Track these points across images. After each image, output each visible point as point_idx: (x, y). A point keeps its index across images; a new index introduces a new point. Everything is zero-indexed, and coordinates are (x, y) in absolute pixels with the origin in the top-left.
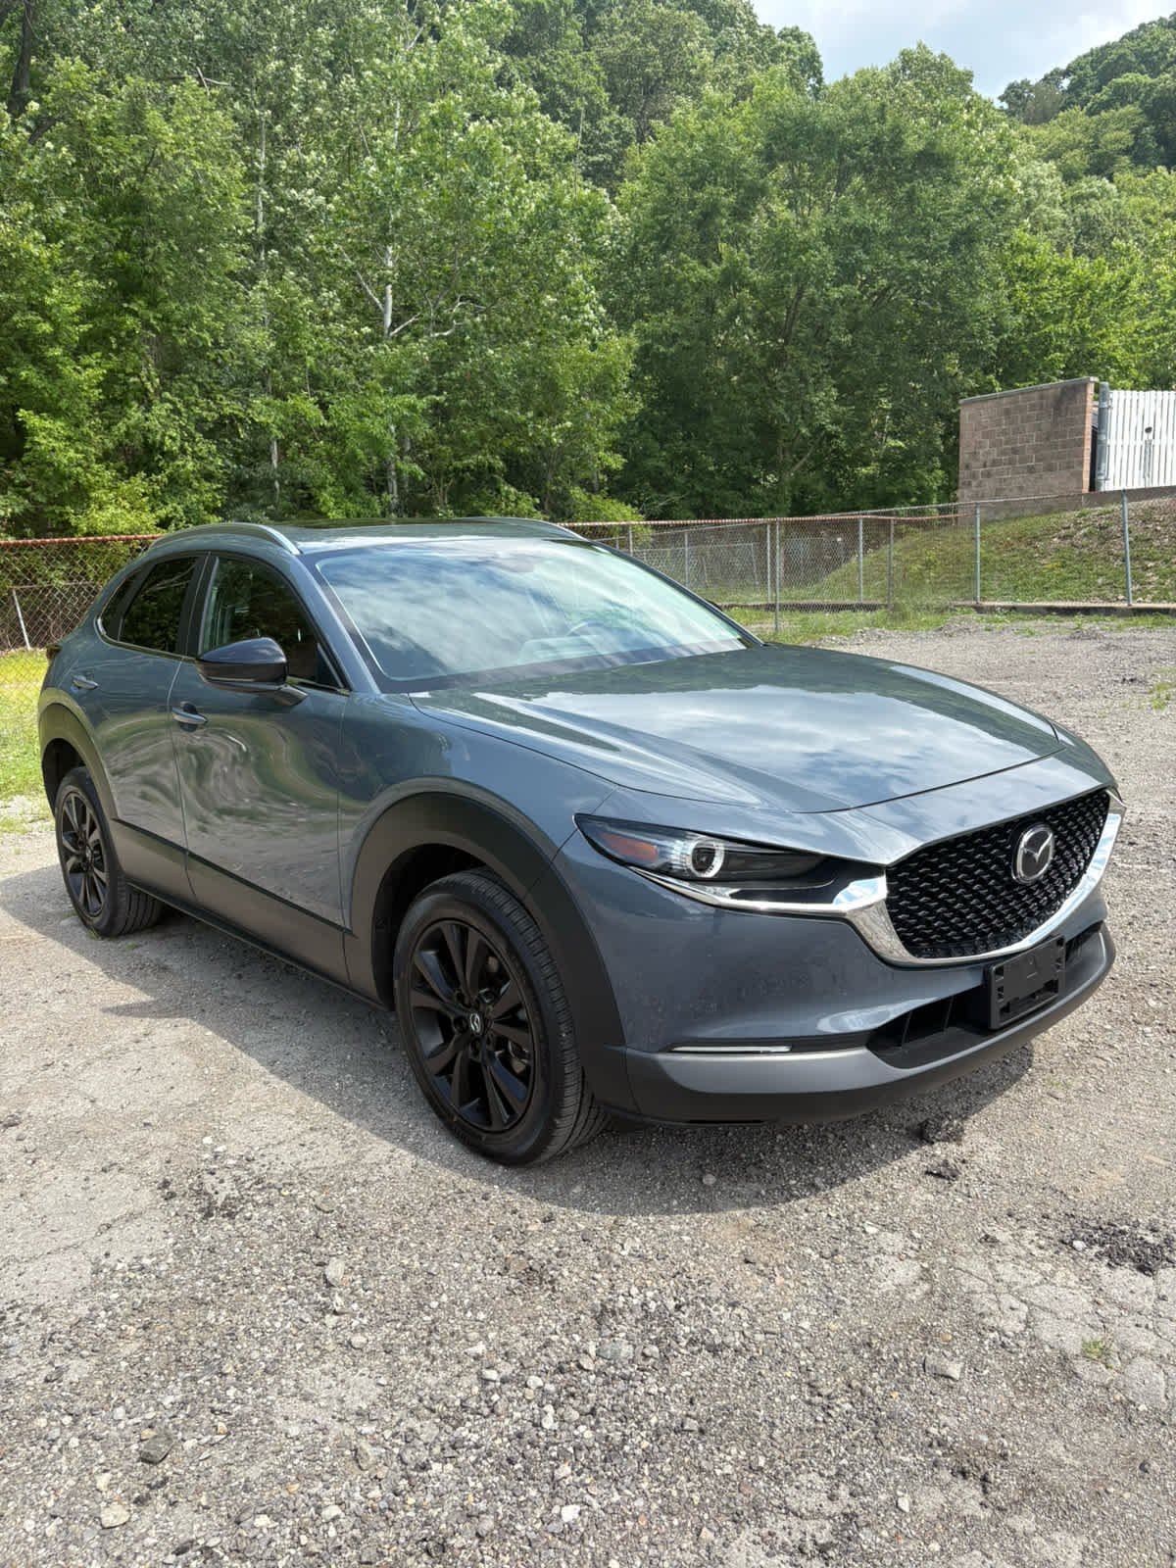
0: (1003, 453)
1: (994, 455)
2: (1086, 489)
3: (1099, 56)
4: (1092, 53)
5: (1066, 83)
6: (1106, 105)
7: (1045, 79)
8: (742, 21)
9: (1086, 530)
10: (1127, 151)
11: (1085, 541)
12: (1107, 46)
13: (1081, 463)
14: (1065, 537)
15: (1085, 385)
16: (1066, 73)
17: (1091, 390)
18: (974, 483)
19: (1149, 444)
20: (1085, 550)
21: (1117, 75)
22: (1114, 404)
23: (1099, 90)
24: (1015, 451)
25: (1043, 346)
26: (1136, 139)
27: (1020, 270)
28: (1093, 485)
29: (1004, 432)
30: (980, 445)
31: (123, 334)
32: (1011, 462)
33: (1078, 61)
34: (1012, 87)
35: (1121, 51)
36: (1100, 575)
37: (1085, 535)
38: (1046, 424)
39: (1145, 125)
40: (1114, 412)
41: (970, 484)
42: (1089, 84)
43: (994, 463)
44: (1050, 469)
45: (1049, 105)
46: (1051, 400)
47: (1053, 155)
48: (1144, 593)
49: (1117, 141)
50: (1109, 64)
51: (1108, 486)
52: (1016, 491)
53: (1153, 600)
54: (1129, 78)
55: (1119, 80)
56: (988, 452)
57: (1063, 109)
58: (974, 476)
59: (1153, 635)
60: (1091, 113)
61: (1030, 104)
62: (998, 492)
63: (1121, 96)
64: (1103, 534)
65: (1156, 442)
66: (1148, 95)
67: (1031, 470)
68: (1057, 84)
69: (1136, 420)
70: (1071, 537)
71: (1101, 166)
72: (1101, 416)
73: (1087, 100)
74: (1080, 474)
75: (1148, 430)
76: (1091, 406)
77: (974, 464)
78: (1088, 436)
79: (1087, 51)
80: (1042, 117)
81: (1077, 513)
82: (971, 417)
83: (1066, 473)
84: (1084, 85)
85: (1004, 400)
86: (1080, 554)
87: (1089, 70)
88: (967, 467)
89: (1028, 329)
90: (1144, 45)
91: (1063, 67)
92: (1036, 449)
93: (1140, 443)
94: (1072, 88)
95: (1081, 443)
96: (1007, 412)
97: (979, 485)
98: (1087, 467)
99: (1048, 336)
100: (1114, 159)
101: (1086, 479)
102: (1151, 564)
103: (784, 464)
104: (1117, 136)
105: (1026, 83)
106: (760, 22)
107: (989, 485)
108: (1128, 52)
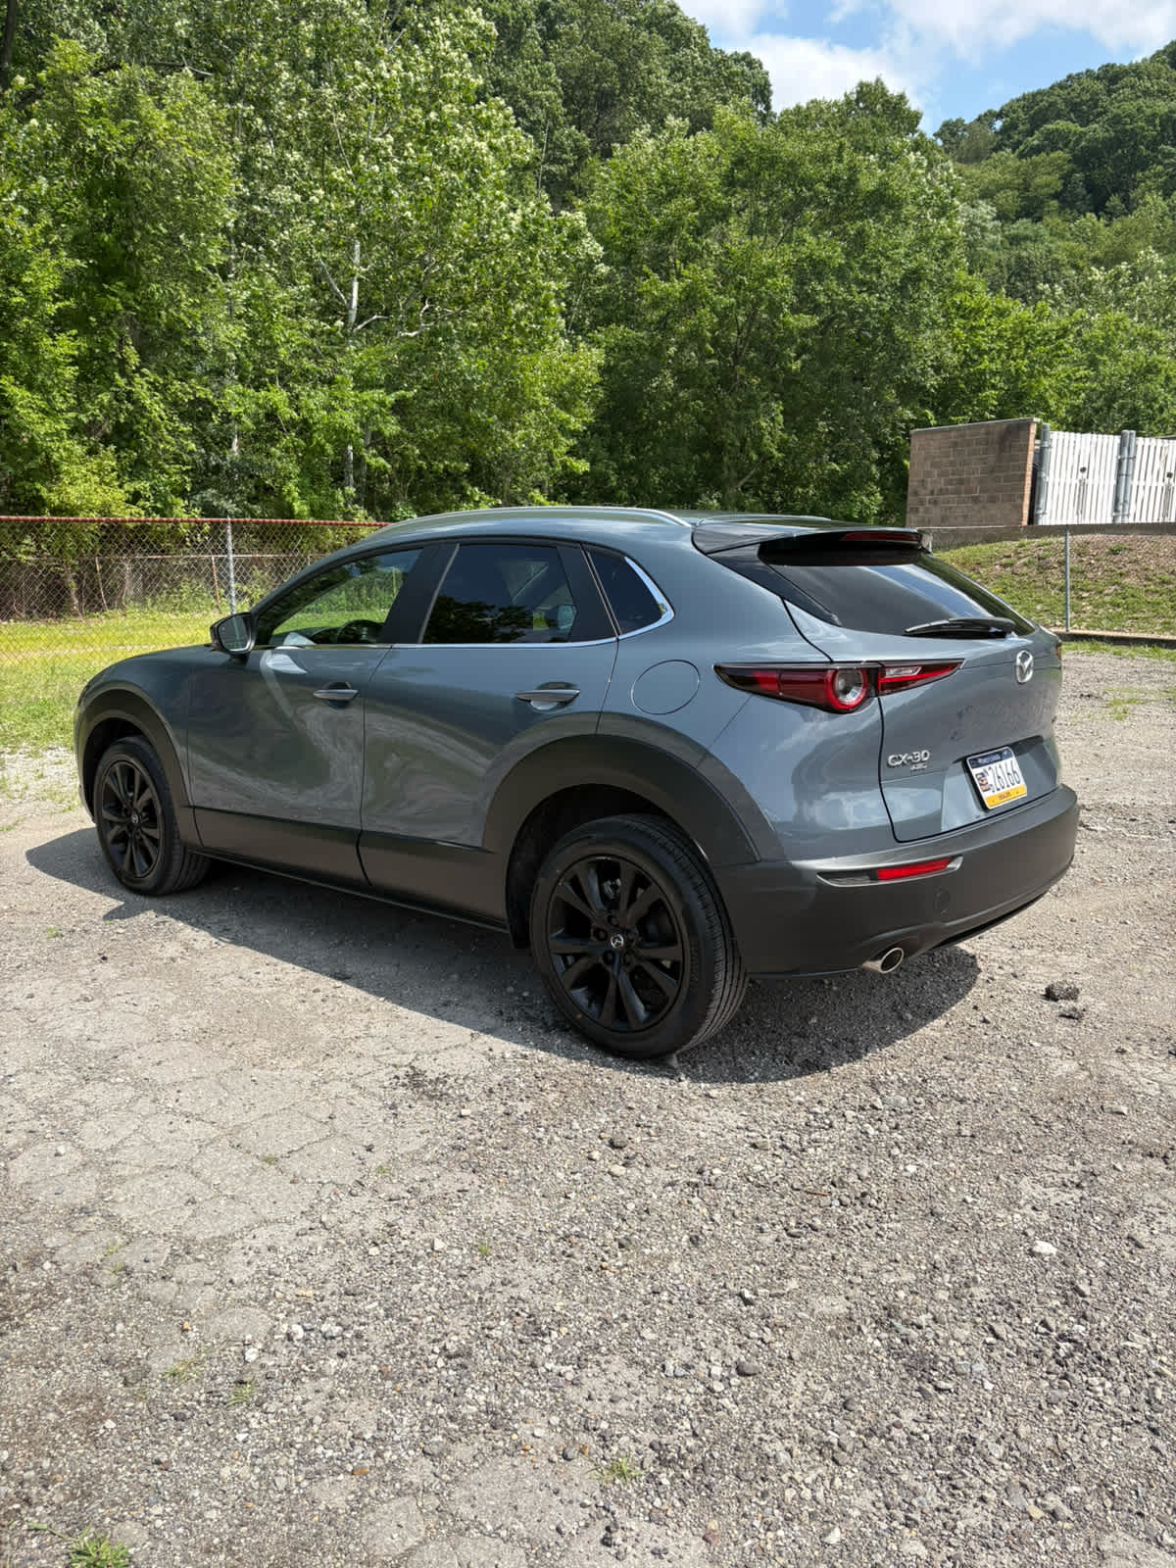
0: (950, 482)
1: (942, 484)
2: (1025, 523)
3: (1030, 101)
4: (1024, 98)
5: (998, 124)
6: (1037, 150)
7: (979, 119)
8: (696, 44)
9: (1025, 560)
10: (1056, 196)
11: (1025, 570)
12: (1039, 93)
13: (1022, 497)
14: (1005, 566)
15: (1028, 424)
16: (999, 115)
17: (1033, 430)
18: (921, 510)
19: (1083, 484)
20: (1025, 578)
21: (1046, 121)
22: (1054, 443)
23: (1031, 134)
24: (961, 482)
25: (979, 383)
26: (1065, 185)
27: (958, 308)
28: (1032, 519)
29: (952, 463)
30: (928, 474)
31: (103, 314)
32: (957, 492)
33: (1010, 105)
34: (946, 125)
35: (1052, 99)
36: (1039, 602)
37: (1025, 564)
38: (991, 458)
39: (1074, 171)
40: (1053, 451)
41: (917, 510)
42: (1021, 127)
43: (941, 492)
44: (993, 500)
45: (982, 144)
46: (996, 437)
47: (987, 195)
48: (1080, 622)
49: (1047, 185)
50: (1040, 110)
51: (1044, 521)
52: (960, 520)
53: (1087, 628)
54: (1061, 125)
55: (1050, 126)
56: (936, 482)
57: (995, 150)
58: (922, 503)
59: (1092, 659)
60: (1021, 156)
61: (963, 143)
62: (944, 520)
63: (1053, 142)
64: (1043, 566)
65: (1089, 482)
66: (1077, 142)
67: (976, 500)
68: (991, 125)
69: (1072, 460)
70: (1011, 565)
71: (1031, 210)
72: (1040, 455)
73: (1019, 143)
74: (1021, 507)
75: (1083, 470)
76: (1033, 444)
77: (922, 492)
78: (1029, 473)
79: (1019, 95)
80: (975, 156)
81: (1017, 543)
82: (922, 448)
83: (1008, 506)
84: (1016, 128)
85: (953, 434)
86: (1020, 582)
87: (1021, 114)
88: (916, 493)
89: (964, 364)
90: (1073, 94)
91: (997, 109)
92: (981, 481)
93: (1075, 481)
94: (1004, 130)
95: (1023, 477)
96: (955, 445)
97: (927, 511)
98: (1027, 502)
99: (983, 372)
100: (1042, 202)
101: (1026, 512)
102: (1085, 595)
103: (728, 479)
104: (1047, 180)
105: (960, 121)
106: (712, 45)
107: (936, 512)
108: (1059, 101)
